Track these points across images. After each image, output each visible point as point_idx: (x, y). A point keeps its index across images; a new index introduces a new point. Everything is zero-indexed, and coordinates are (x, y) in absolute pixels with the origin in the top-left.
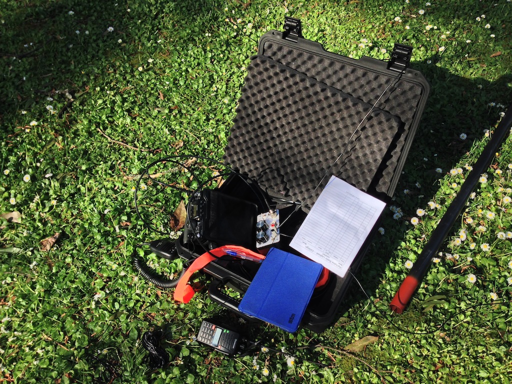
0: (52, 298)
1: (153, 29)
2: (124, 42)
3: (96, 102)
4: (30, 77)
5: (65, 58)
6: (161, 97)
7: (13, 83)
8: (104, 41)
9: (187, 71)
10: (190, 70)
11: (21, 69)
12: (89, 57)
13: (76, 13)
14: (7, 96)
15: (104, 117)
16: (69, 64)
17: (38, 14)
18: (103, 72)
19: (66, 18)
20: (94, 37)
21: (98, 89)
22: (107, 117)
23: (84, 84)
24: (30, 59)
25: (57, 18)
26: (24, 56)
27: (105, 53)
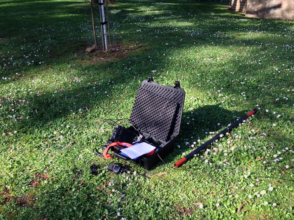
0: (67, 157)
1: (120, 93)
2: (109, 96)
3: (95, 111)
4: (76, 104)
5: (89, 99)
6: (117, 111)
7: (70, 105)
8: (103, 96)
9: (128, 104)
10: (129, 104)
11: (74, 101)
12: (96, 99)
13: (96, 88)
14: (67, 108)
15: (96, 114)
16: (89, 101)
17: (83, 88)
18: (100, 103)
19: (92, 89)
20: (100, 94)
21: (97, 107)
22: (97, 115)
23: (93, 106)
24: (78, 99)
25: (89, 89)
26: (76, 98)
27: (102, 98)
